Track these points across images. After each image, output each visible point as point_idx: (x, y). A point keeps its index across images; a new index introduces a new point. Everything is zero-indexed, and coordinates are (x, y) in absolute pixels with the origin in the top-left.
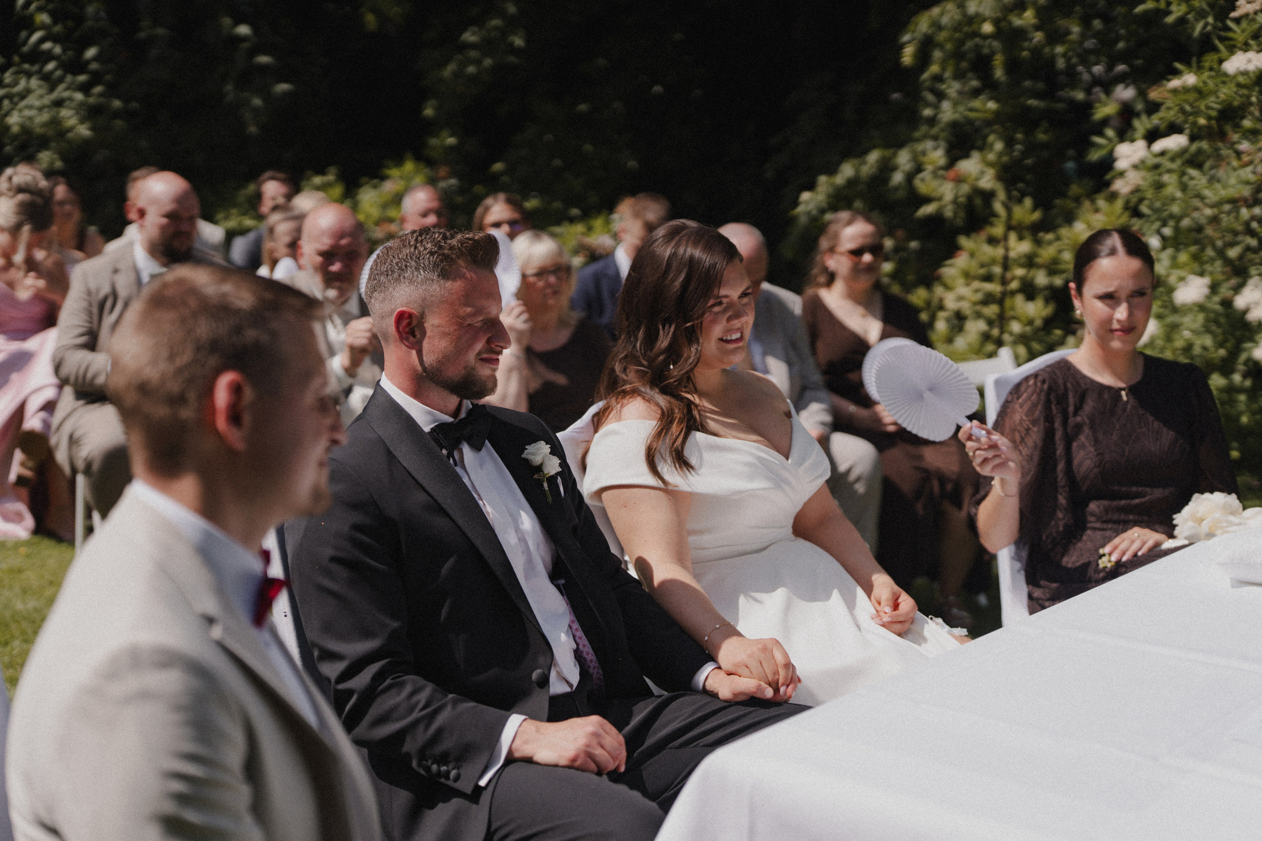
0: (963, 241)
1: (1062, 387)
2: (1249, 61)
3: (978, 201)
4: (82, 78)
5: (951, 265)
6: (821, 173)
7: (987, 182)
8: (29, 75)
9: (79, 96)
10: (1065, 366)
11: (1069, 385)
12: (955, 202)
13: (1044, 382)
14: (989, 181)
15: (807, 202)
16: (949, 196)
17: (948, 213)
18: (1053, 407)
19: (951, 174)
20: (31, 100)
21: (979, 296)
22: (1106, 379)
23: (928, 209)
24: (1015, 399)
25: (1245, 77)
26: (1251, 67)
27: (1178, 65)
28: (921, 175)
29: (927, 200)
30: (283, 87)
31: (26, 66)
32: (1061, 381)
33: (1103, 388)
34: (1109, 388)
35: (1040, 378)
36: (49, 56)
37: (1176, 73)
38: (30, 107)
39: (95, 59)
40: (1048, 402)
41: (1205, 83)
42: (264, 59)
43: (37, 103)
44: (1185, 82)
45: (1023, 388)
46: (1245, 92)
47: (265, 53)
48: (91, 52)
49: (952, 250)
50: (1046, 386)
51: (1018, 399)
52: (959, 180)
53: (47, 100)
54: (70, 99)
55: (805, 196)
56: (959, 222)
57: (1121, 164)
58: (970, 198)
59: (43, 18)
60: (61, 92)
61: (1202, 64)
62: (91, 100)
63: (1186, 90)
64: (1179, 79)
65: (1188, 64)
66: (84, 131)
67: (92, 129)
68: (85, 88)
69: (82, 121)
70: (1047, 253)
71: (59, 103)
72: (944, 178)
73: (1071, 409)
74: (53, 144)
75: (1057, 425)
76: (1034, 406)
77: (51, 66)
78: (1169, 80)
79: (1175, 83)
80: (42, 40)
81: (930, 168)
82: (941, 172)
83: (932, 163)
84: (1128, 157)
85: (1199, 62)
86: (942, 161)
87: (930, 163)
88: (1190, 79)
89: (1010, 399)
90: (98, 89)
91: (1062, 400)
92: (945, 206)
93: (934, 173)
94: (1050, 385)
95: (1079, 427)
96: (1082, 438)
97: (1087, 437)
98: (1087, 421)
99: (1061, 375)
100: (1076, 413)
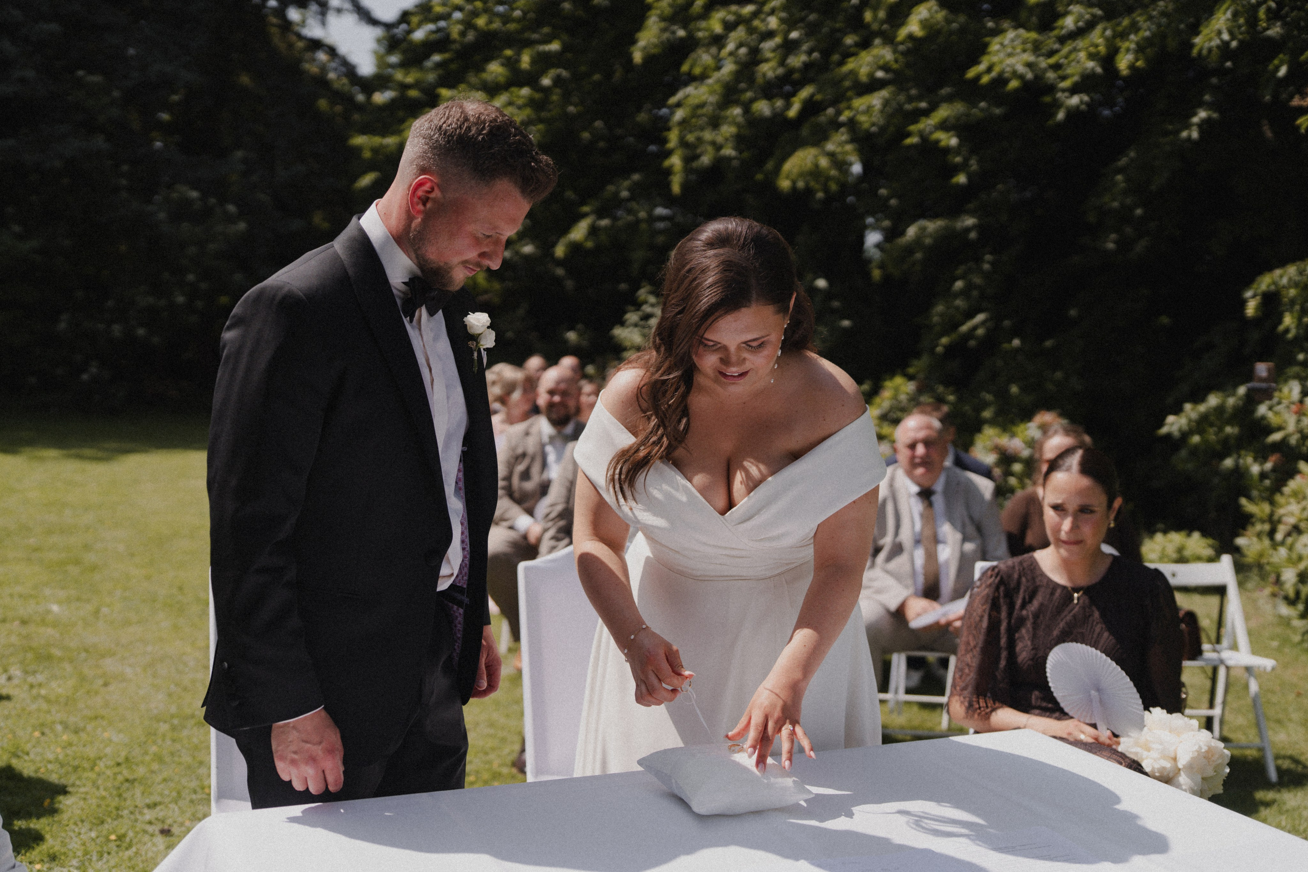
1: (1015, 581)
5: (1290, 485)
6: (1188, 401)
11: (1024, 579)
12: (1298, 432)
13: (997, 574)
15: (1172, 424)
16: (1293, 427)
17: (1294, 441)
18: (1001, 599)
19: (1300, 408)
22: (1059, 578)
23: (1276, 437)
28: (1277, 408)
29: (1280, 428)
30: (846, 323)
32: (1016, 576)
33: (1056, 586)
34: (1064, 588)
35: (996, 570)
40: (997, 594)
42: (835, 304)
45: (984, 578)
47: (837, 298)
49: (1295, 471)
50: (998, 578)
51: (980, 587)
55: (1171, 419)
72: (1291, 411)
73: (1019, 602)
75: (1004, 615)
81: (1285, 402)
82: (1293, 406)
83: (1290, 398)
86: (1297, 398)
87: (1288, 398)
91: (1012, 592)
92: (1293, 434)
93: (1288, 407)
94: (1002, 578)
95: (1022, 621)
96: (1024, 631)
97: (1028, 631)
98: (1031, 616)
99: (1019, 570)
100: (1023, 606)
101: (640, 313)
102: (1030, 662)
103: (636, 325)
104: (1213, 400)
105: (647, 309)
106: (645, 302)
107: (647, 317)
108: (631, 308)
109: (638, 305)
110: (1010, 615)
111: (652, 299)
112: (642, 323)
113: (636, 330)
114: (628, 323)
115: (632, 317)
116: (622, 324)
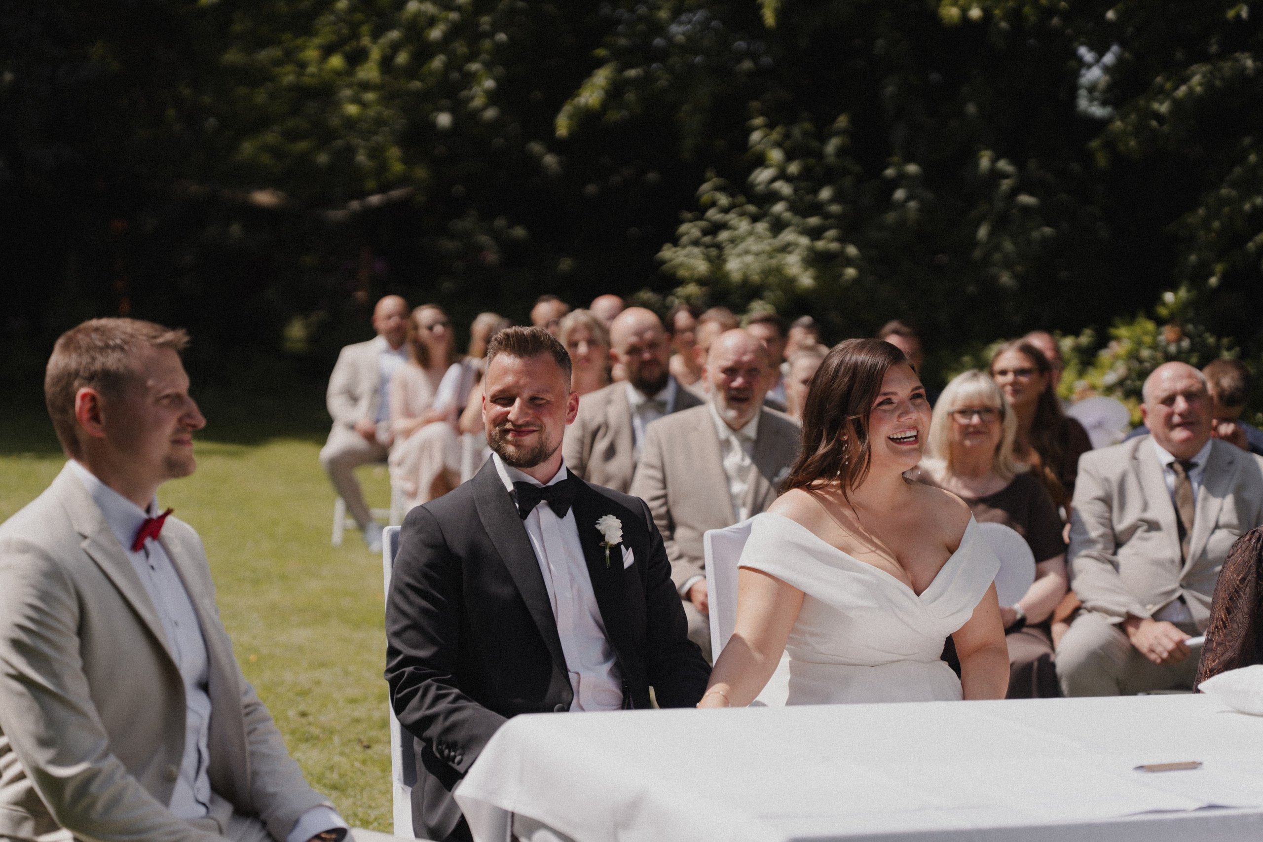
4: (814, 221)
8: (755, 219)
9: (804, 241)
20: (751, 244)
30: (1044, 231)
31: (751, 208)
36: (775, 197)
38: (747, 252)
39: (832, 200)
42: (1025, 199)
43: (755, 248)
47: (1031, 193)
48: (825, 194)
53: (766, 245)
54: (796, 245)
59: (776, 155)
60: (788, 236)
62: (820, 245)
66: (806, 280)
67: (816, 278)
68: (815, 234)
69: (806, 269)
71: (785, 249)
74: (767, 294)
77: (779, 208)
80: (774, 180)
90: (831, 233)
101: (702, 224)
103: (696, 243)
105: (713, 214)
106: (713, 204)
107: (716, 228)
108: (689, 215)
109: (699, 210)
111: (723, 200)
112: (707, 239)
113: (696, 250)
114: (685, 239)
115: (690, 229)
116: (675, 241)
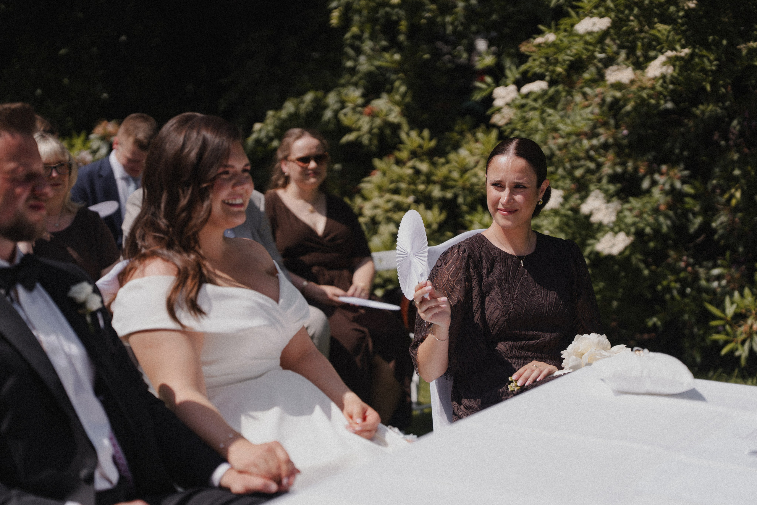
0: (377, 162)
1: (478, 255)
2: (594, 24)
3: (388, 132)
5: (368, 182)
6: (269, 108)
7: (395, 117)
10: (480, 239)
11: (482, 253)
12: (370, 131)
13: (464, 251)
14: (396, 117)
15: (259, 131)
16: (365, 128)
17: (365, 140)
18: (471, 270)
19: (367, 110)
21: (390, 205)
23: (350, 137)
24: (443, 264)
25: (591, 37)
26: (596, 29)
27: (541, 27)
28: (344, 111)
29: (349, 130)
33: (507, 257)
34: (512, 257)
35: (462, 248)
37: (540, 33)
40: (468, 267)
41: (561, 41)
44: (547, 39)
45: (449, 257)
46: (591, 48)
49: (369, 170)
50: (466, 255)
51: (446, 264)
52: (373, 115)
55: (257, 126)
56: (374, 148)
57: (498, 103)
58: (381, 129)
61: (559, 27)
63: (548, 45)
64: (543, 37)
65: (549, 27)
70: (442, 172)
72: (361, 113)
73: (485, 272)
76: (458, 269)
78: (534, 38)
79: (539, 40)
81: (350, 105)
82: (359, 109)
83: (353, 101)
84: (503, 97)
85: (557, 25)
86: (360, 101)
87: (351, 102)
88: (551, 37)
89: (439, 264)
91: (478, 265)
92: (364, 135)
93: (354, 109)
94: (469, 253)
95: (490, 286)
96: (493, 294)
97: (496, 293)
98: (496, 281)
99: (477, 246)
100: (488, 275)
102: (502, 318)
104: (289, 107)
110: (480, 283)
